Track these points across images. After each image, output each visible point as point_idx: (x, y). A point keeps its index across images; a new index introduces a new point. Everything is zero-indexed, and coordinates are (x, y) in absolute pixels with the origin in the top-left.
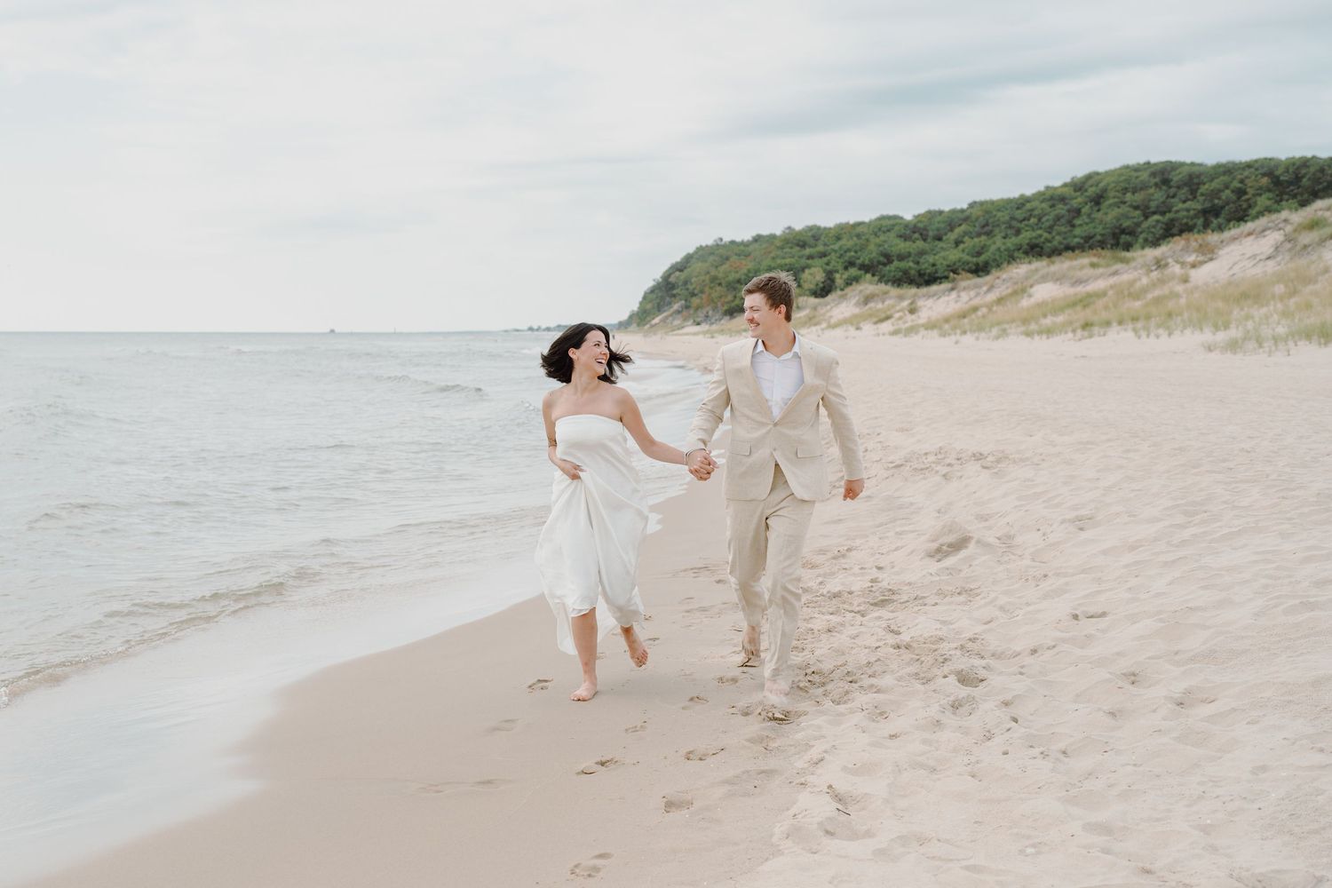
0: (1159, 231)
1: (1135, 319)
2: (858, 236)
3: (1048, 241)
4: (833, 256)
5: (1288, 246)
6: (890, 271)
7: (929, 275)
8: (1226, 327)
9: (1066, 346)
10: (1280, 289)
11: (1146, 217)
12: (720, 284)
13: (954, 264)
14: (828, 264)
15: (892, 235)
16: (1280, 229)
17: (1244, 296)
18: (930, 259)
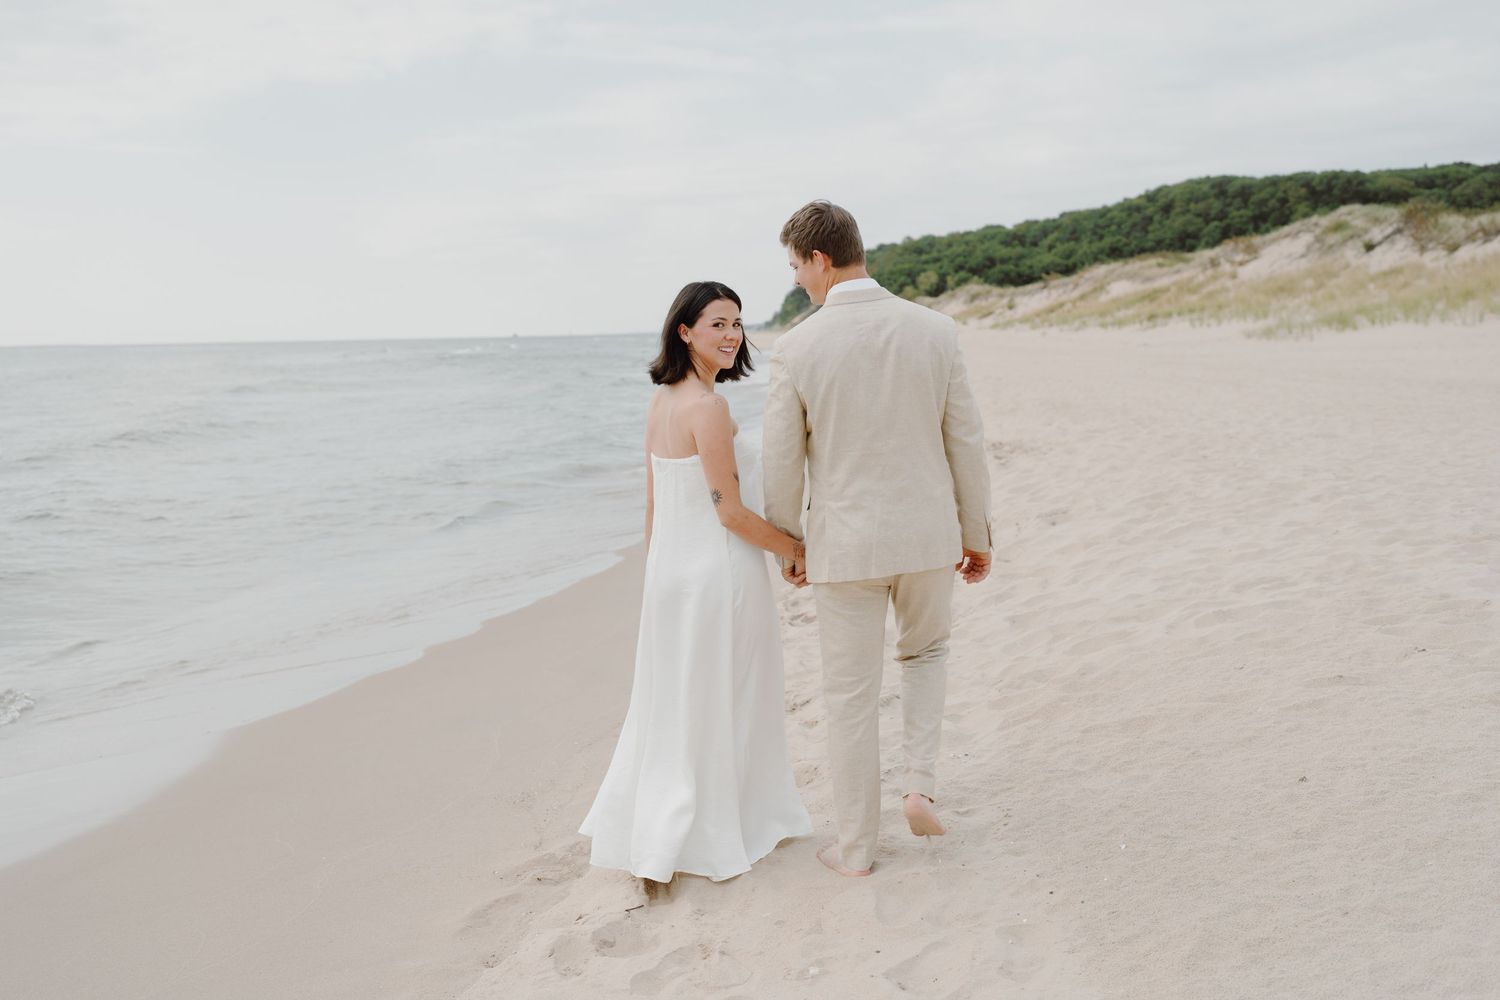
0: (1217, 235)
1: (1191, 311)
2: (967, 243)
3: (1126, 245)
4: (945, 262)
5: (1317, 245)
6: (994, 273)
7: (1027, 276)
8: (1265, 315)
9: (1134, 335)
10: (1310, 283)
11: (1207, 222)
13: (1047, 266)
14: (941, 268)
15: (995, 242)
16: (1313, 231)
17: (1282, 289)
18: (1028, 262)
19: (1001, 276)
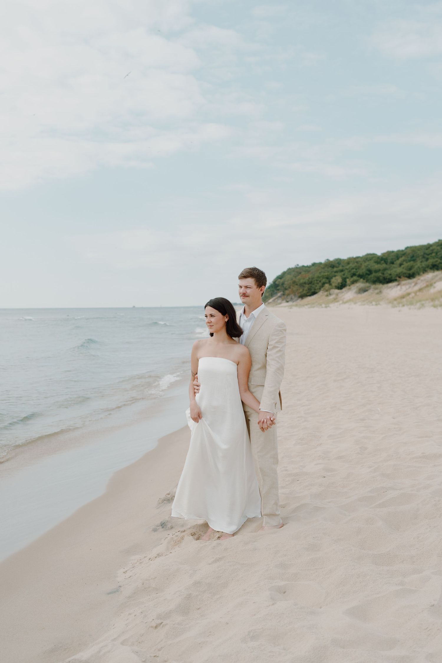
2: (357, 262)
4: (346, 271)
6: (371, 278)
7: (389, 279)
12: (297, 284)
13: (399, 274)
14: (344, 275)
15: (372, 262)
18: (389, 272)
19: (375, 279)
